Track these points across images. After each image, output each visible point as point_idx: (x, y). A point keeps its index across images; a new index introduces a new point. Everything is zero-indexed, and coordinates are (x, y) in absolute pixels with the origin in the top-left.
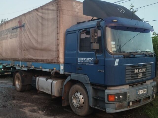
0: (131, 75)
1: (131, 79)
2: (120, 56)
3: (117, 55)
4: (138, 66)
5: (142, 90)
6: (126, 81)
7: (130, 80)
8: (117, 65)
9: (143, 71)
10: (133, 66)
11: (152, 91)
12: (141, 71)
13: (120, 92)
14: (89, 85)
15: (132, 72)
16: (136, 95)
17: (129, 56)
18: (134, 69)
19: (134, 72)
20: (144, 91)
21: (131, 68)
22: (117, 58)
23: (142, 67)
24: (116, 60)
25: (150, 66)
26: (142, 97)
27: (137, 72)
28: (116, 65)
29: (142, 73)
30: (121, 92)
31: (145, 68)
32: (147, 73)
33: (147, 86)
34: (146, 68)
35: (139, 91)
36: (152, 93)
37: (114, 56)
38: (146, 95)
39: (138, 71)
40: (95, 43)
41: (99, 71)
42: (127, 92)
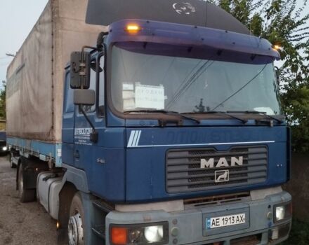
0: (186, 175)
1: (190, 186)
2: (147, 122)
3: (137, 119)
4: (213, 151)
5: (228, 217)
6: (170, 190)
7: (186, 189)
8: (137, 146)
9: (233, 164)
10: (192, 150)
11: (269, 219)
12: (226, 164)
13: (145, 220)
14: (88, 197)
15: (190, 165)
16: (203, 229)
17: (176, 122)
18: (199, 159)
19: (199, 164)
20: (235, 219)
21: (186, 154)
22: (135, 127)
23: (228, 153)
24: (133, 132)
25: (264, 150)
26: (227, 234)
27: (212, 166)
28: (133, 146)
29: (230, 169)
30: (148, 220)
31: (241, 155)
32: (250, 169)
33: (247, 206)
34: (244, 156)
35: (215, 219)
36: (270, 225)
37: (127, 120)
38: (242, 231)
39: (213, 164)
40: (80, 88)
41: (98, 161)
42: (170, 222)
